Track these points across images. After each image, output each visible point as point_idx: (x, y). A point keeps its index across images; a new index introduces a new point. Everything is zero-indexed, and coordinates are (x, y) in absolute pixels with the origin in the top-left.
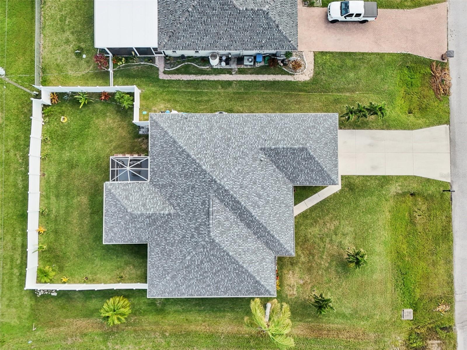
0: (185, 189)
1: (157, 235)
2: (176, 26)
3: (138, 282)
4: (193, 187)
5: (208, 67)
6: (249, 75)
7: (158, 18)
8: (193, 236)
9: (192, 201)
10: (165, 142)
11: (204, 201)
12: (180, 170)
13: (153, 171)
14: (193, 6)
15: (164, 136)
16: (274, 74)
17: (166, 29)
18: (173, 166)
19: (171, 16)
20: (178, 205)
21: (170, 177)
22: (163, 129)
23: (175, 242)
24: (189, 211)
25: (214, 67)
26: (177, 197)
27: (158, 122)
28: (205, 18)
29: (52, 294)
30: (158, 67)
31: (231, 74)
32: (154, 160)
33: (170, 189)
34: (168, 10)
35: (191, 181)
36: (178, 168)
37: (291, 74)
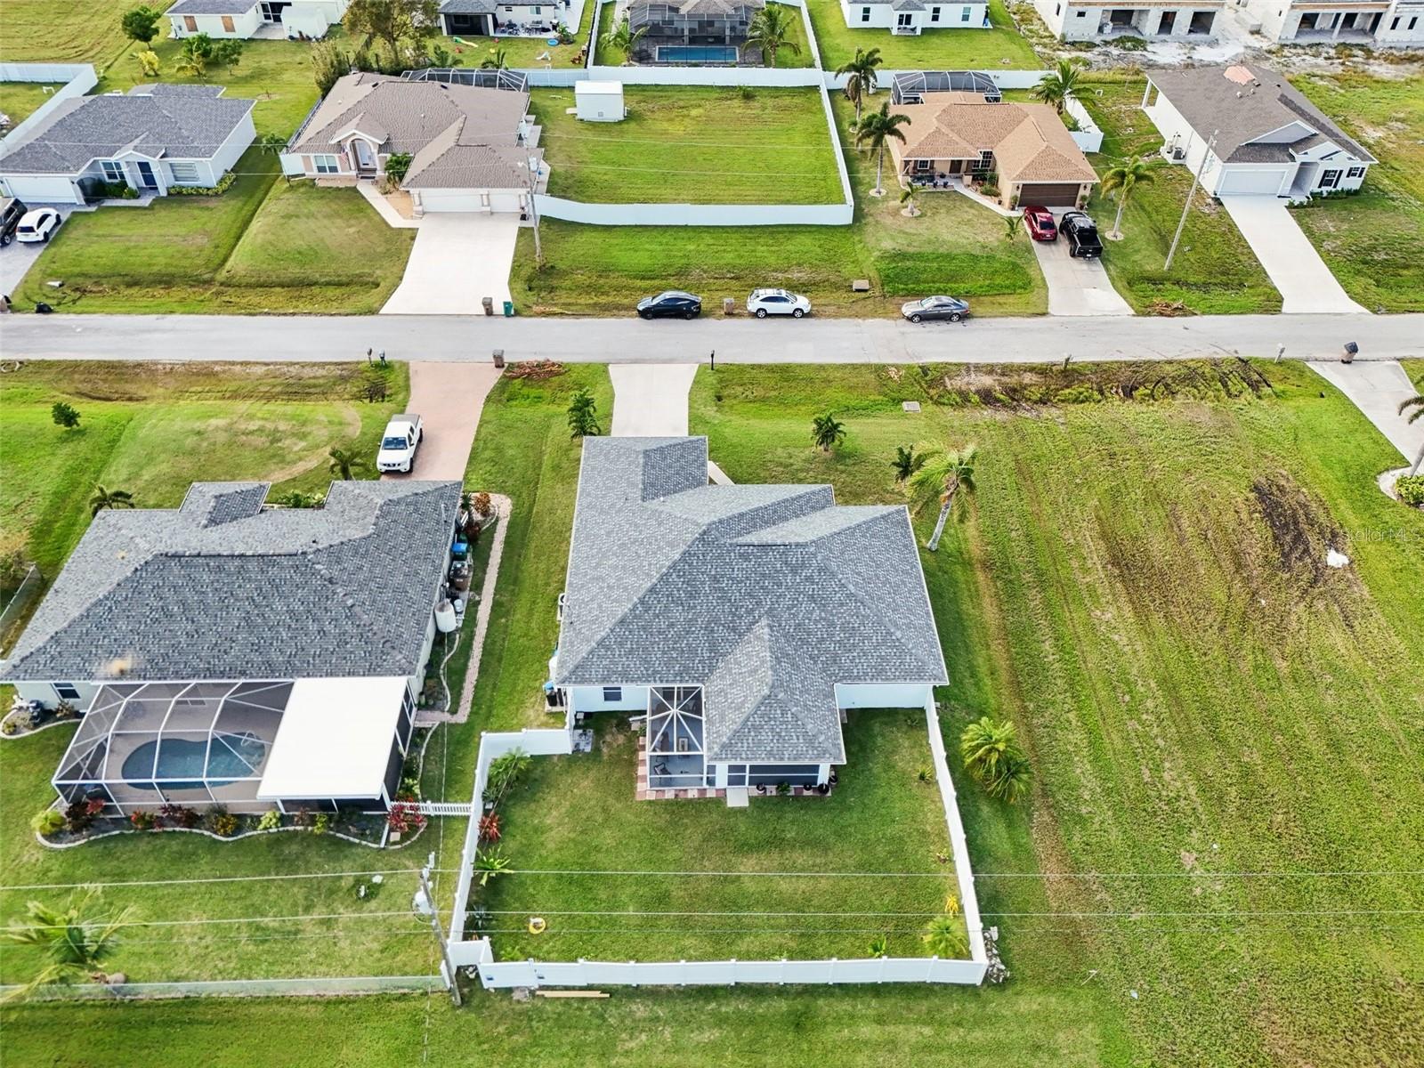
0: (719, 598)
1: (815, 662)
2: (375, 634)
3: (928, 744)
4: (715, 579)
5: (458, 636)
6: (487, 577)
7: (343, 676)
8: (809, 579)
9: (742, 581)
10: (621, 644)
11: (741, 555)
12: (681, 608)
13: (679, 676)
14: (345, 595)
15: (608, 648)
16: (492, 542)
17: (373, 658)
18: (672, 625)
19: (348, 646)
20: (750, 612)
21: (693, 632)
22: (591, 652)
23: (825, 619)
24: (762, 588)
25: (460, 625)
26: (734, 615)
27: (576, 663)
28: (372, 585)
29: (995, 937)
30: (437, 724)
31: (479, 603)
32: (658, 672)
33: (720, 632)
34: (332, 653)
35: (703, 583)
36: (677, 613)
37: (497, 520)
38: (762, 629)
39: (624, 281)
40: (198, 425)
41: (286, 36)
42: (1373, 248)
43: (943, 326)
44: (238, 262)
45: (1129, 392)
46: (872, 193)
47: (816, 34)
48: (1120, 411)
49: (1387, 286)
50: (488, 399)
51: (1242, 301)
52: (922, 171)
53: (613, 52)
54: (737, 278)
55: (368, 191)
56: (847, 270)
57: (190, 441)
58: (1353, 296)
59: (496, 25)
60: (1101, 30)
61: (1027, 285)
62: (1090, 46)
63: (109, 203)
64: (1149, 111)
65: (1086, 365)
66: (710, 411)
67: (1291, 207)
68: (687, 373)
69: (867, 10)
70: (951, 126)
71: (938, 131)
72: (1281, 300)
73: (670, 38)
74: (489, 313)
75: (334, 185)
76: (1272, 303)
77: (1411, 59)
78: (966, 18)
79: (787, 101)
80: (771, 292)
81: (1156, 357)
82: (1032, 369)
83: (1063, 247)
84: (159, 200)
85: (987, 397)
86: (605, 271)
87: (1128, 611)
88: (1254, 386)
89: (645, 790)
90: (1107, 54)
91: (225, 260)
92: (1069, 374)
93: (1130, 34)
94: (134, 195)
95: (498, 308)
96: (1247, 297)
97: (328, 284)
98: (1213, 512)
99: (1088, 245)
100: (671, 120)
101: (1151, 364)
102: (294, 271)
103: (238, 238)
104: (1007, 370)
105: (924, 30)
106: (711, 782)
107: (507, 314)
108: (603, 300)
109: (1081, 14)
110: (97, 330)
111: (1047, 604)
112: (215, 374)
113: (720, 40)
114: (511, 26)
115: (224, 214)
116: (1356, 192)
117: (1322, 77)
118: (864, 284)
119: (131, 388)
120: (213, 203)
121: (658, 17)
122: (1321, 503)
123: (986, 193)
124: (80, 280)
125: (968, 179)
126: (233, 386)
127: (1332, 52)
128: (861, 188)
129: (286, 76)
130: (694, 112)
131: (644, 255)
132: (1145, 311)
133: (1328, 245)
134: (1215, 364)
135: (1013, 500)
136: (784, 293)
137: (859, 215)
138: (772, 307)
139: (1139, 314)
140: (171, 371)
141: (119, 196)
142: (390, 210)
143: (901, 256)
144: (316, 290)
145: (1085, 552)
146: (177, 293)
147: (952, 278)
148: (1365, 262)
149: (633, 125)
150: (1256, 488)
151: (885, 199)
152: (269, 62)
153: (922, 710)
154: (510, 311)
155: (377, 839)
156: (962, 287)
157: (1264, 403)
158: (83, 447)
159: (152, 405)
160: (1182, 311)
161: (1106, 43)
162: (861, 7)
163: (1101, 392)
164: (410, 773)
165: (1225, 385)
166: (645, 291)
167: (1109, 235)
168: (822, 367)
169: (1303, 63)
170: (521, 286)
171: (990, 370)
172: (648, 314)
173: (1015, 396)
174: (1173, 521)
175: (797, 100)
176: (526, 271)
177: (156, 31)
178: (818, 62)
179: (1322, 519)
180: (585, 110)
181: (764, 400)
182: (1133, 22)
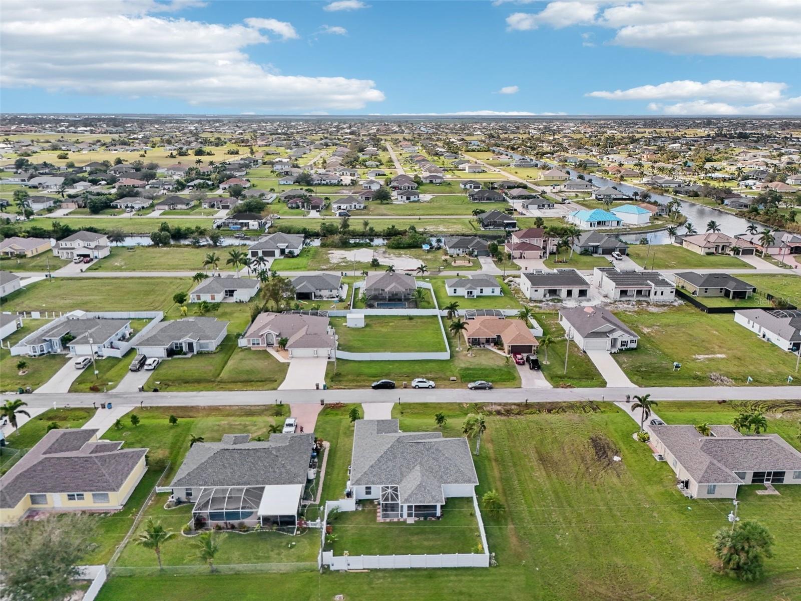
0: (403, 459)
1: (435, 478)
2: (291, 472)
4: (402, 453)
5: (314, 481)
6: (323, 464)
8: (433, 453)
9: (411, 454)
10: (372, 473)
13: (391, 483)
14: (281, 461)
15: (367, 475)
16: (324, 454)
17: (291, 479)
18: (388, 467)
19: (283, 475)
21: (395, 469)
22: (362, 476)
23: (438, 465)
24: (417, 455)
25: (315, 477)
26: (408, 464)
27: (357, 479)
30: (309, 504)
31: (321, 471)
32: (384, 482)
33: (404, 469)
34: (278, 478)
35: (398, 454)
36: (390, 463)
37: (325, 448)
38: (418, 468)
39: (366, 378)
40: (217, 423)
41: (235, 301)
42: (640, 366)
43: (483, 391)
44: (224, 375)
45: (549, 411)
46: (457, 349)
47: (436, 297)
48: (545, 416)
49: (646, 379)
50: (319, 414)
51: (592, 384)
52: (475, 342)
53: (359, 304)
54: (407, 376)
55: (271, 351)
56: (448, 373)
57: (216, 428)
58: (633, 382)
59: (315, 296)
60: (545, 296)
61: (514, 378)
62: (541, 301)
63: (176, 357)
64: (561, 323)
65: (534, 403)
66: (399, 416)
67: (611, 353)
68: (391, 405)
69: (455, 290)
70: (485, 327)
71: (480, 329)
72: (606, 383)
73: (381, 300)
74: (318, 388)
75: (258, 349)
76: (603, 384)
77: (664, 306)
78: (493, 292)
79: (426, 320)
80: (420, 380)
81: (559, 401)
82: (515, 404)
83: (527, 366)
84: (193, 356)
85: (499, 413)
86: (359, 375)
87: (544, 473)
88: (594, 409)
89: (380, 519)
90: (548, 304)
91: (219, 375)
92: (527, 405)
93: (556, 297)
94: (185, 354)
95: (321, 387)
96: (595, 382)
97: (257, 381)
98: (576, 445)
99: (535, 365)
100: (382, 327)
101: (557, 403)
102: (245, 377)
103: (223, 367)
104: (505, 404)
105: (477, 296)
106: (402, 516)
107: (324, 389)
108: (359, 384)
109: (536, 291)
110: (176, 397)
111: (516, 471)
112: (219, 409)
113: (400, 300)
114: (321, 296)
115: (218, 358)
116: (635, 349)
117: (630, 312)
118: (455, 378)
119: (191, 414)
120: (213, 356)
121: (377, 293)
122: (613, 442)
123: (499, 349)
124: (167, 382)
125: (493, 344)
126: (227, 413)
127: (634, 303)
128: (453, 348)
129: (235, 315)
130: (391, 324)
131: (373, 370)
132: (556, 387)
133: (624, 366)
134: (581, 402)
135: (506, 442)
136: (425, 380)
137: (452, 356)
138: (421, 385)
139: (554, 387)
140: (204, 408)
141: (179, 354)
142: (280, 357)
143: (467, 369)
144: (253, 383)
145: (530, 457)
146: (202, 385)
147: (487, 376)
148: (638, 371)
149: (368, 329)
150: (591, 439)
151: (462, 351)
152: (228, 310)
153: (472, 498)
154: (325, 388)
155: (293, 533)
156: (490, 379)
157: (597, 414)
158: (179, 430)
159: (199, 419)
160: (570, 386)
161: (547, 300)
162: (453, 289)
163: (540, 411)
164: (303, 515)
165: (584, 409)
166: (374, 381)
167: (544, 363)
168: (439, 403)
169: (622, 307)
170: (328, 380)
171: (500, 404)
172: (375, 388)
173: (508, 412)
174: (562, 448)
175: (429, 320)
176: (330, 376)
177: (185, 300)
178: (437, 307)
179: (613, 446)
180: (350, 324)
181: (418, 413)
182: (557, 293)
